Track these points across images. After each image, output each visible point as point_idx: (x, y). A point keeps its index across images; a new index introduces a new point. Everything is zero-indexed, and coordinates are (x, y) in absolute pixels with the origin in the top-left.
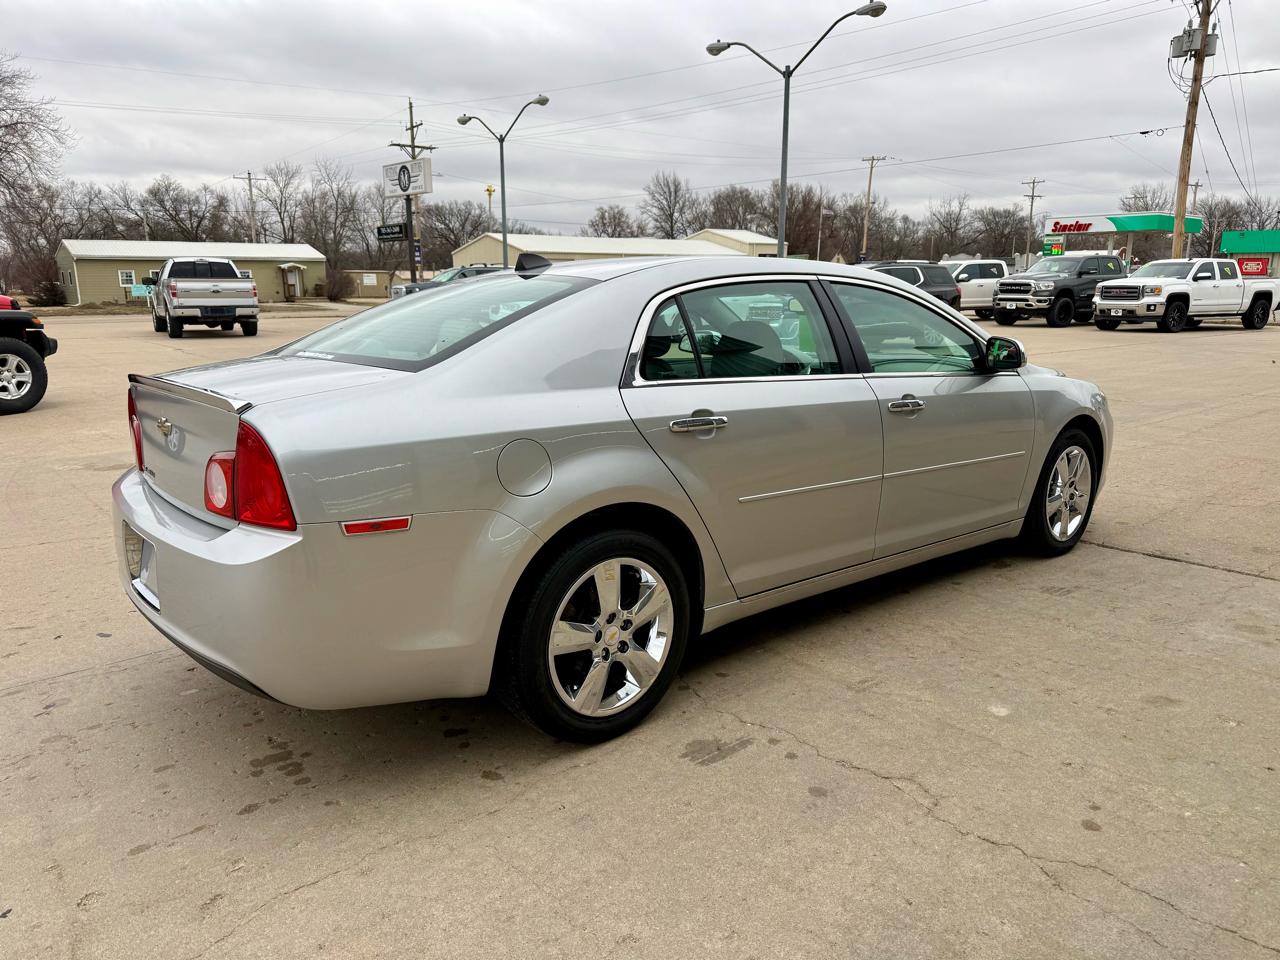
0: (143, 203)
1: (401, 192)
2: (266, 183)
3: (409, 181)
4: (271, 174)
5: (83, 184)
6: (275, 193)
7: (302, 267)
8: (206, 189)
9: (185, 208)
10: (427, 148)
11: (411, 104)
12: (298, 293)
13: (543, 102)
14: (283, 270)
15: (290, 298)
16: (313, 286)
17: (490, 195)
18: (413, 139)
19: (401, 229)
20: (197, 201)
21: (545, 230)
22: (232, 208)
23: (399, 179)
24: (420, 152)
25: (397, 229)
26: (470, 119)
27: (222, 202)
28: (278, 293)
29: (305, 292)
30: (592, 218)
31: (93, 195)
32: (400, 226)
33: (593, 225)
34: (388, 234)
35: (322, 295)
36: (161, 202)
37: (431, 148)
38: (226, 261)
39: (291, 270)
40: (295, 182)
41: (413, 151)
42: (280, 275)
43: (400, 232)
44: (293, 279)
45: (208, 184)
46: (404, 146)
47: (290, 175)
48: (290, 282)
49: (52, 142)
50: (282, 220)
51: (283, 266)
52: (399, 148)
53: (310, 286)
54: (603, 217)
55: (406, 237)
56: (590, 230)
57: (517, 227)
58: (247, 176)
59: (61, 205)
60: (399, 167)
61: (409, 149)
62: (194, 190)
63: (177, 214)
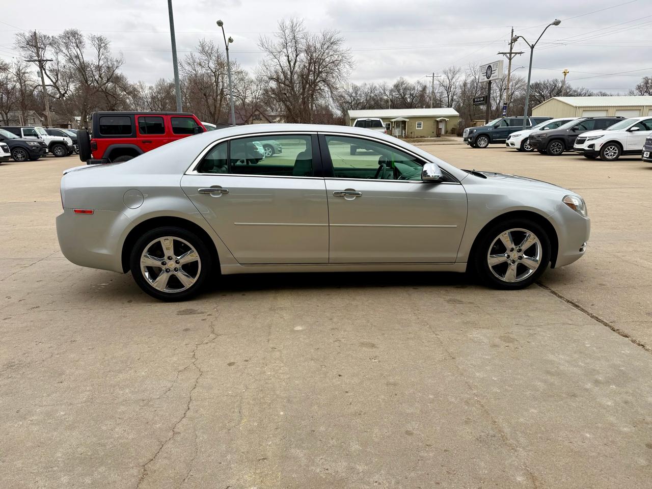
0: (391, 91)
1: (486, 79)
2: (443, 77)
3: (491, 73)
4: (445, 73)
5: (369, 84)
6: (447, 83)
7: (447, 119)
8: (418, 82)
9: (408, 92)
10: (519, 53)
11: (513, 30)
12: (443, 132)
13: (557, 23)
14: (437, 121)
15: (438, 135)
16: (451, 128)
17: (565, 75)
18: (511, 49)
19: (484, 99)
20: (414, 89)
21: (608, 93)
22: (428, 92)
23: (487, 73)
24: (514, 56)
25: (482, 99)
26: (518, 37)
27: (425, 88)
28: (433, 132)
29: (446, 132)
30: (638, 84)
31: (373, 89)
32: (484, 97)
33: (639, 88)
34: (478, 101)
35: (454, 134)
36: (399, 91)
37: (520, 53)
38: (378, 119)
39: (441, 121)
40: (457, 76)
41: (510, 56)
42: (436, 123)
43: (483, 100)
44: (442, 126)
45: (419, 81)
46: (506, 53)
47: (454, 73)
48: (440, 127)
49: (348, 67)
50: (448, 96)
51: (437, 119)
52: (502, 54)
53: (449, 129)
54: (647, 83)
55: (486, 103)
56: (636, 92)
57: (584, 92)
58: (432, 75)
59: (360, 94)
60: (487, 66)
61: (508, 55)
62: (413, 83)
63: (404, 96)
